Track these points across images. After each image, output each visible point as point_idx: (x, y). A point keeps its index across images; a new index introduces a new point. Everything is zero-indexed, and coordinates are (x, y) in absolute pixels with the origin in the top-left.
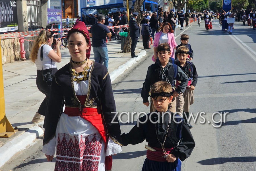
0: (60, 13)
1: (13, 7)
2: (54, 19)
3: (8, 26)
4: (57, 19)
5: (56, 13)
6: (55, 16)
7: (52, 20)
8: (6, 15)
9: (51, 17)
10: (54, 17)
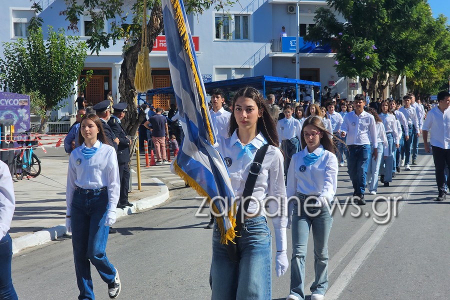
0: (26, 102)
2: (12, 113)
4: (18, 114)
5: (16, 102)
6: (15, 109)
7: (7, 116)
9: (6, 110)
10: (12, 109)
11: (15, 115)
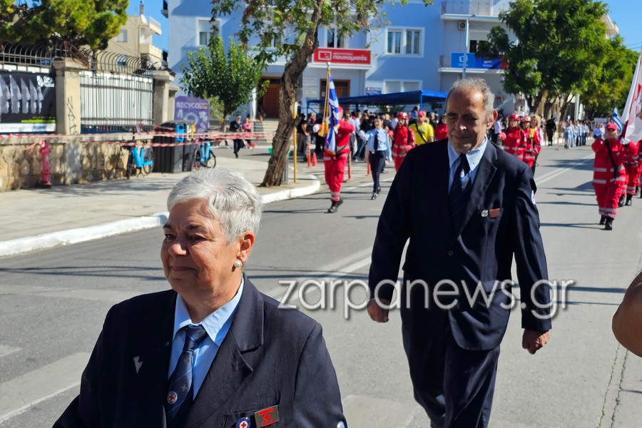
0: (206, 106)
1: (43, 88)
3: (22, 121)
4: (198, 115)
5: (197, 106)
6: (197, 111)
7: (190, 118)
8: (21, 101)
9: (189, 112)
10: (194, 112)
11: (196, 117)
